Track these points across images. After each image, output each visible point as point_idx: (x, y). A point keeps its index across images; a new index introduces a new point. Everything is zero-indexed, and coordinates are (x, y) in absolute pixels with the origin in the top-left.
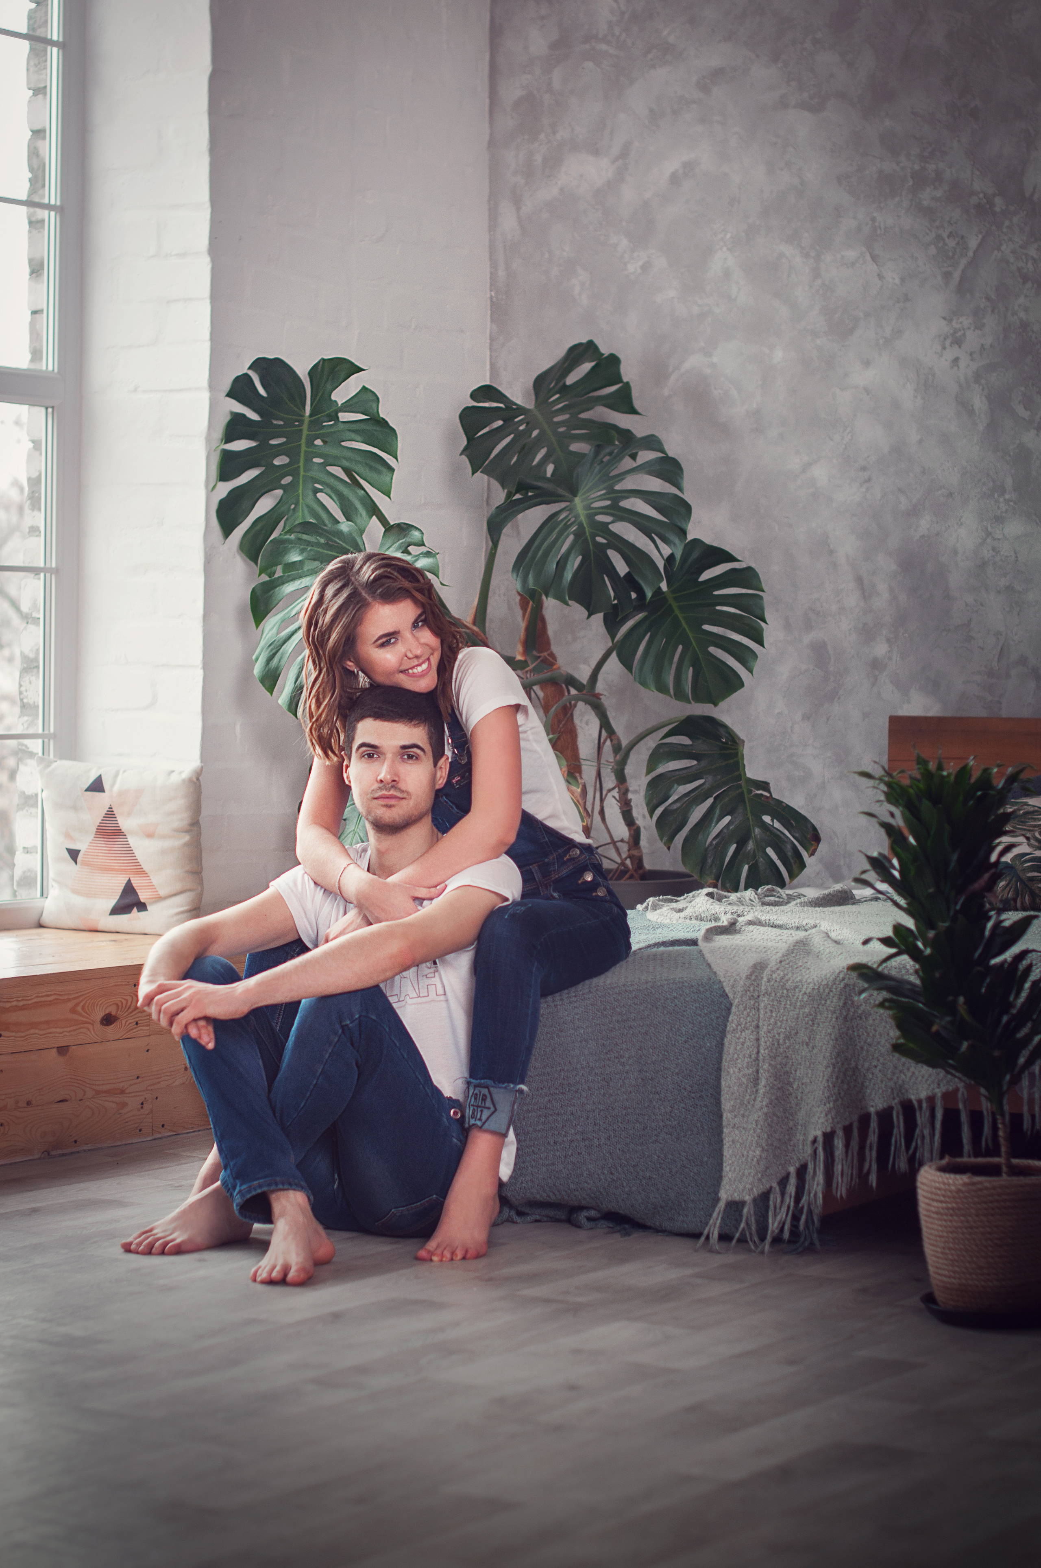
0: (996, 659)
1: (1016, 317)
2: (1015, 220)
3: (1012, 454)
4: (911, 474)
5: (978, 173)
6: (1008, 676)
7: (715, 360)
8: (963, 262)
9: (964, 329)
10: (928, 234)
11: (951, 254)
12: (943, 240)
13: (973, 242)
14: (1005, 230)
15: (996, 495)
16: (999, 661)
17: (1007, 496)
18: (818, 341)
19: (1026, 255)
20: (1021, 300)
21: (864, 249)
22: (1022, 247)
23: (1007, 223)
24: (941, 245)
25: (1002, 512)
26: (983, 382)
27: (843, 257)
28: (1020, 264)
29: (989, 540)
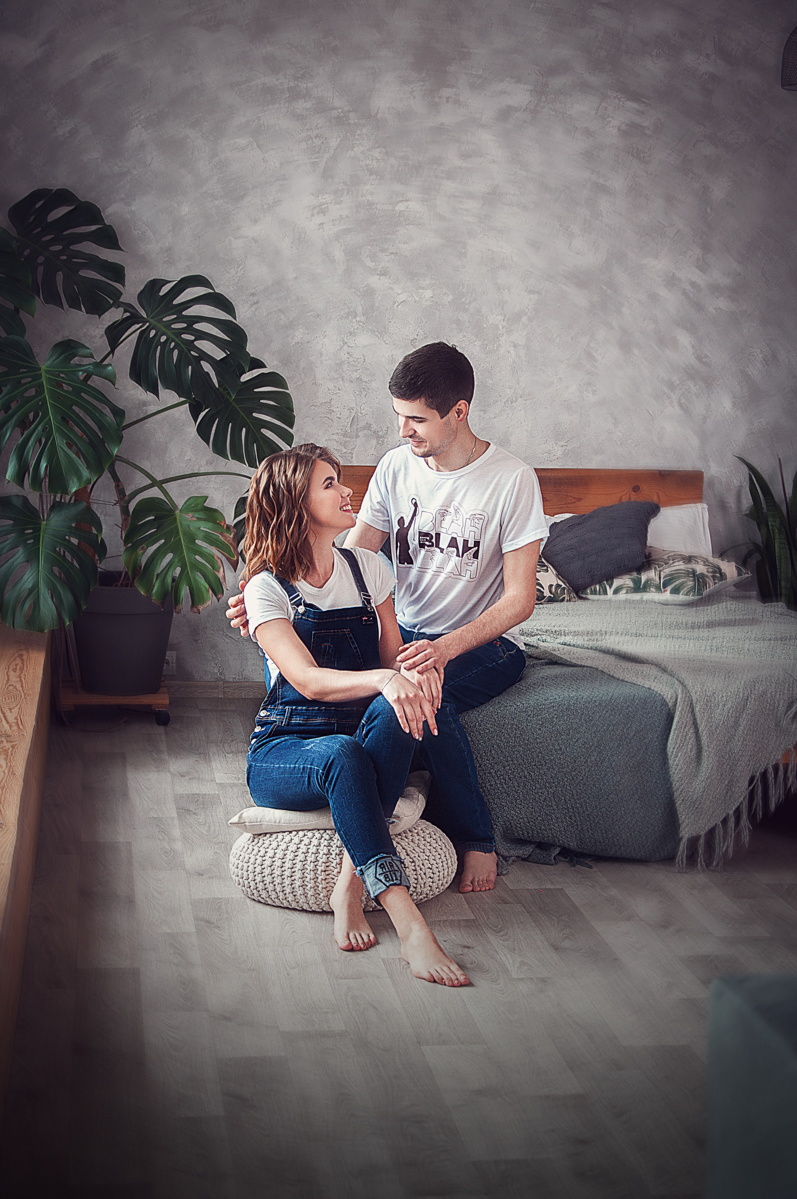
0: (349, 425)
1: (364, 198)
2: (364, 131)
3: (361, 291)
4: (289, 301)
5: (337, 94)
6: (357, 436)
7: (133, 208)
8: (326, 156)
9: (327, 204)
10: (300, 134)
11: (317, 150)
12: (312, 138)
13: (334, 142)
14: (356, 137)
15: (350, 318)
16: (351, 427)
17: (358, 319)
18: (216, 202)
19: (372, 156)
20: (368, 187)
21: (251, 139)
22: (368, 150)
23: (358, 132)
24: (310, 142)
25: (354, 329)
26: (341, 241)
27: (235, 143)
28: (368, 162)
29: (345, 347)
